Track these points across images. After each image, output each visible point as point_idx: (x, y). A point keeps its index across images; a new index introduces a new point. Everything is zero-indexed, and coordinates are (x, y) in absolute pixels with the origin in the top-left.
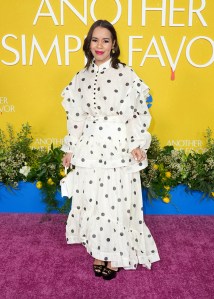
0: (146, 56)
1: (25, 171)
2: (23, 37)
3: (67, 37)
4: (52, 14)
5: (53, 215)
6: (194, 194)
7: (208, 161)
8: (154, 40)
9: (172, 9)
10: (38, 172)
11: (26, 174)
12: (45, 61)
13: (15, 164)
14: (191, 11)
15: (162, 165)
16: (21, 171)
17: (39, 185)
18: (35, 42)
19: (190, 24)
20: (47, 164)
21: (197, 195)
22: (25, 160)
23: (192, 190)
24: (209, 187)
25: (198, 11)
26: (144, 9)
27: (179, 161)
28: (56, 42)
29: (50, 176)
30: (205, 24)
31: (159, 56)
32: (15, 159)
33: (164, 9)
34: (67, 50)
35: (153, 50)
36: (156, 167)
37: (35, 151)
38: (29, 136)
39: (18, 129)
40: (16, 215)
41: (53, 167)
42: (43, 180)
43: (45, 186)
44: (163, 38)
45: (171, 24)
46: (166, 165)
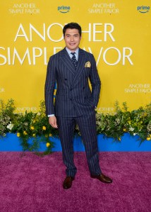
1: (10, 127)
2: (9, 48)
3: (34, 49)
4: (25, 35)
5: (27, 152)
6: (109, 139)
7: (116, 120)
9: (94, 32)
10: (18, 127)
11: (11, 129)
12: (21, 62)
13: (4, 123)
14: (106, 32)
16: (8, 127)
17: (18, 135)
18: (15, 51)
19: (105, 40)
20: (23, 122)
21: (110, 140)
22: (10, 120)
23: (108, 137)
24: (117, 135)
25: (109, 33)
27: (100, 120)
28: (27, 51)
29: (25, 130)
30: (114, 40)
32: (5, 120)
33: (90, 32)
34: (34, 56)
37: (16, 115)
38: (13, 106)
39: (6, 102)
40: (5, 153)
41: (26, 124)
42: (21, 132)
43: (22, 136)
44: (89, 48)
45: (94, 40)
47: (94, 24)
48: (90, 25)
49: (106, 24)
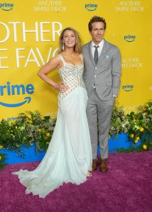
0: (28, 61)
8: (32, 51)
9: (42, 31)
14: (54, 31)
15: (43, 129)
19: (54, 40)
25: (58, 32)
26: (24, 31)
31: (36, 60)
33: (37, 31)
35: (32, 57)
36: (40, 130)
44: (37, 49)
45: (42, 40)
46: (46, 129)
47: (41, 23)
48: (36, 23)
49: (53, 23)
